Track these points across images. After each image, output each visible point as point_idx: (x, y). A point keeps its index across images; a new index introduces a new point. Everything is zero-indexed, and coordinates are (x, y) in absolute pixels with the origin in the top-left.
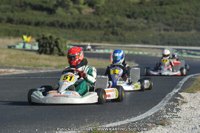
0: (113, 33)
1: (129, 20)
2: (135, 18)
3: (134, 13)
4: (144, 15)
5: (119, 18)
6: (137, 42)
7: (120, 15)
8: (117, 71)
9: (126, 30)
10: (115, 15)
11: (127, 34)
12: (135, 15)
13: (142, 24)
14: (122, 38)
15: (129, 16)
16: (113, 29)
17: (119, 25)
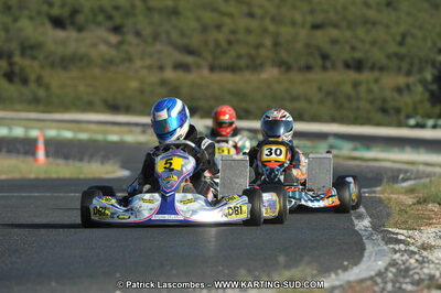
0: (10, 77)
1: (60, 34)
2: (80, 29)
3: (75, 12)
4: (110, 18)
5: (28, 28)
6: (89, 106)
7: (31, 18)
8: (177, 163)
9: (53, 65)
10: (16, 20)
11: (57, 79)
12: (80, 19)
13: (103, 48)
14: (41, 93)
15: (58, 23)
16: (11, 64)
17: (29, 49)
